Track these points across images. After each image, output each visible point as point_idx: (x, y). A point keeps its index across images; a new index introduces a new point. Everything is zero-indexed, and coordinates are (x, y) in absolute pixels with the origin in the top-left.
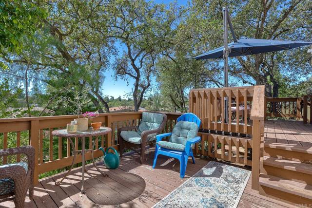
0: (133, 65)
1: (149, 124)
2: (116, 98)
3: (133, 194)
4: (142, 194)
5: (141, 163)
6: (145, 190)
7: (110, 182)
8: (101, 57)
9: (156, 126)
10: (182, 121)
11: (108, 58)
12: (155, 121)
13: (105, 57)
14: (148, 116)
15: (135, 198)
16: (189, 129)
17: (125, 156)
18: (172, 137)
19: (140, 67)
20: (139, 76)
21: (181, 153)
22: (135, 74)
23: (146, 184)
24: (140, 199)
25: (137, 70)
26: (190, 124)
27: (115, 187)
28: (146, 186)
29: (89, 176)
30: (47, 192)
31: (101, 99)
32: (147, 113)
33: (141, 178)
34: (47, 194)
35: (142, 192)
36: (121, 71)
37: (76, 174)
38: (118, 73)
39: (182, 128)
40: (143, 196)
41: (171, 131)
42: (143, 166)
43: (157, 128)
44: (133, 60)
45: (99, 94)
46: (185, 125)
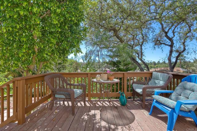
0: (167, 36)
1: (157, 81)
2: (161, 62)
3: (121, 123)
4: (126, 126)
5: (143, 108)
6: (130, 125)
7: (115, 111)
8: (143, 36)
9: (162, 83)
10: (186, 82)
11: (148, 36)
12: (161, 79)
13: (146, 35)
14: (156, 75)
15: (120, 126)
16: (193, 91)
17: (136, 100)
18: (173, 94)
19: (173, 36)
20: (172, 43)
21: (170, 110)
22: (169, 43)
23: (134, 122)
24: (122, 128)
25: (171, 39)
26: (194, 86)
27: (116, 115)
28: (133, 123)
29: (109, 105)
30: (90, 105)
31: (144, 63)
32: (156, 73)
33: (134, 117)
34: (90, 106)
35: (127, 125)
36: (158, 42)
37: (105, 102)
38: (155, 45)
39: (185, 89)
40: (125, 127)
41: (174, 89)
42: (142, 111)
43: (161, 85)
44: (166, 33)
45: (143, 60)
46: (188, 86)
